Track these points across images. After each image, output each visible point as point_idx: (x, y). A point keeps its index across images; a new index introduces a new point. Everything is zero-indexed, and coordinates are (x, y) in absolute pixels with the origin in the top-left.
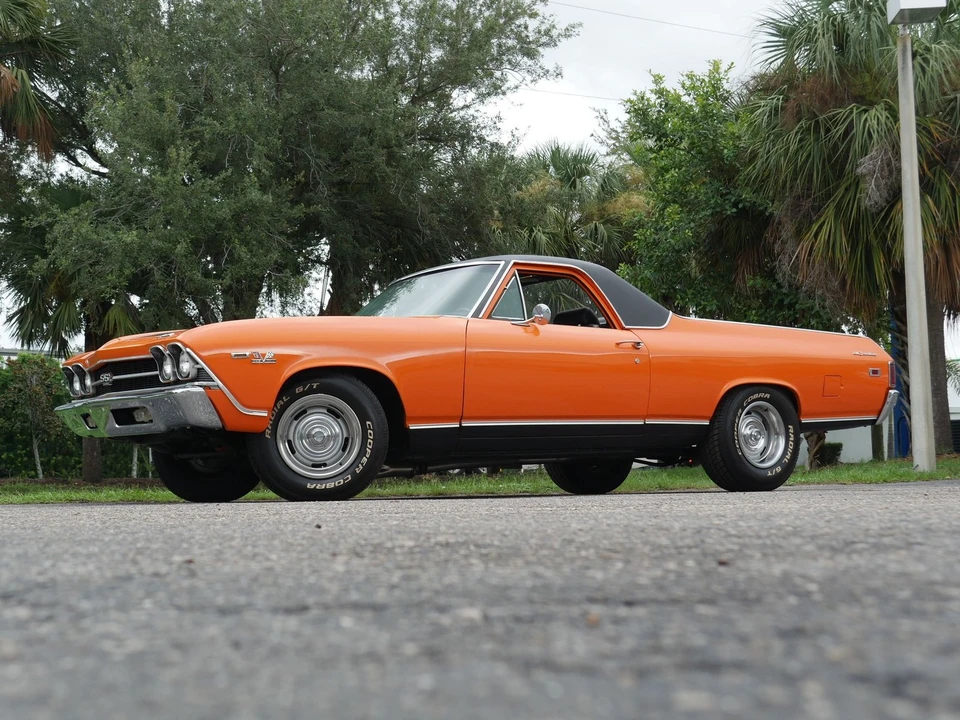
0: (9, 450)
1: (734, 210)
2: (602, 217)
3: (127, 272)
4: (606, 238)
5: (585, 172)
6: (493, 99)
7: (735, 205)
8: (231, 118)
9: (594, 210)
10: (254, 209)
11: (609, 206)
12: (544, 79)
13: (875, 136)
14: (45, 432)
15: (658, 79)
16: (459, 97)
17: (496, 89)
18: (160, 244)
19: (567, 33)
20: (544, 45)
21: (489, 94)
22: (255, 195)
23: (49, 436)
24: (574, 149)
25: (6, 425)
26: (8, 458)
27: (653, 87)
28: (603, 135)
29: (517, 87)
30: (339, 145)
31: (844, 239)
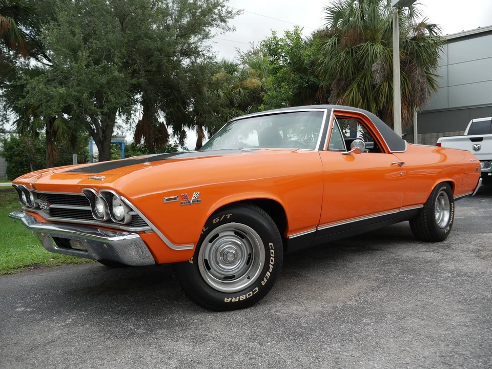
0: (21, 168)
1: (307, 85)
2: (241, 87)
3: (62, 106)
4: (243, 95)
5: (235, 70)
6: (205, 40)
7: (307, 83)
8: (104, 41)
9: (239, 84)
10: (116, 79)
11: (244, 83)
12: (228, 32)
13: (378, 55)
14: (34, 161)
15: (274, 33)
16: (193, 39)
17: (206, 36)
18: (76, 94)
19: (238, 13)
20: (229, 17)
21: (203, 38)
22: (116, 73)
23: (36, 163)
24: (231, 61)
25: (20, 159)
26: (21, 170)
27: (272, 36)
28: (239, 57)
29: (214, 36)
30: (148, 55)
31: (360, 97)
